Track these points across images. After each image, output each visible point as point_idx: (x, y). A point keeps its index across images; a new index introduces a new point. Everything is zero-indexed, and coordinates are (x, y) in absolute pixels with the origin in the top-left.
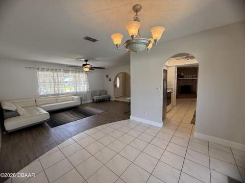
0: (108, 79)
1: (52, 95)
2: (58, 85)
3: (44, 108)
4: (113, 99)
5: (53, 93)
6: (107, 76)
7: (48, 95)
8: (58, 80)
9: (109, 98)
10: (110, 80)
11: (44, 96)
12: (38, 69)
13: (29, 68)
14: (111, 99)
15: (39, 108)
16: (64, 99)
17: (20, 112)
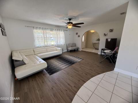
0: (77, 35)
1: (44, 47)
2: (47, 39)
3: (40, 57)
4: (80, 50)
5: (44, 45)
6: (77, 34)
7: (41, 47)
8: (46, 36)
9: (78, 49)
10: (79, 37)
11: (38, 47)
12: (34, 27)
13: (28, 26)
14: (79, 50)
15: (36, 56)
16: (51, 50)
17: (26, 62)
